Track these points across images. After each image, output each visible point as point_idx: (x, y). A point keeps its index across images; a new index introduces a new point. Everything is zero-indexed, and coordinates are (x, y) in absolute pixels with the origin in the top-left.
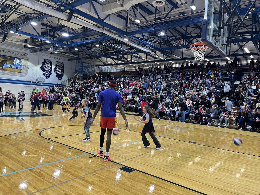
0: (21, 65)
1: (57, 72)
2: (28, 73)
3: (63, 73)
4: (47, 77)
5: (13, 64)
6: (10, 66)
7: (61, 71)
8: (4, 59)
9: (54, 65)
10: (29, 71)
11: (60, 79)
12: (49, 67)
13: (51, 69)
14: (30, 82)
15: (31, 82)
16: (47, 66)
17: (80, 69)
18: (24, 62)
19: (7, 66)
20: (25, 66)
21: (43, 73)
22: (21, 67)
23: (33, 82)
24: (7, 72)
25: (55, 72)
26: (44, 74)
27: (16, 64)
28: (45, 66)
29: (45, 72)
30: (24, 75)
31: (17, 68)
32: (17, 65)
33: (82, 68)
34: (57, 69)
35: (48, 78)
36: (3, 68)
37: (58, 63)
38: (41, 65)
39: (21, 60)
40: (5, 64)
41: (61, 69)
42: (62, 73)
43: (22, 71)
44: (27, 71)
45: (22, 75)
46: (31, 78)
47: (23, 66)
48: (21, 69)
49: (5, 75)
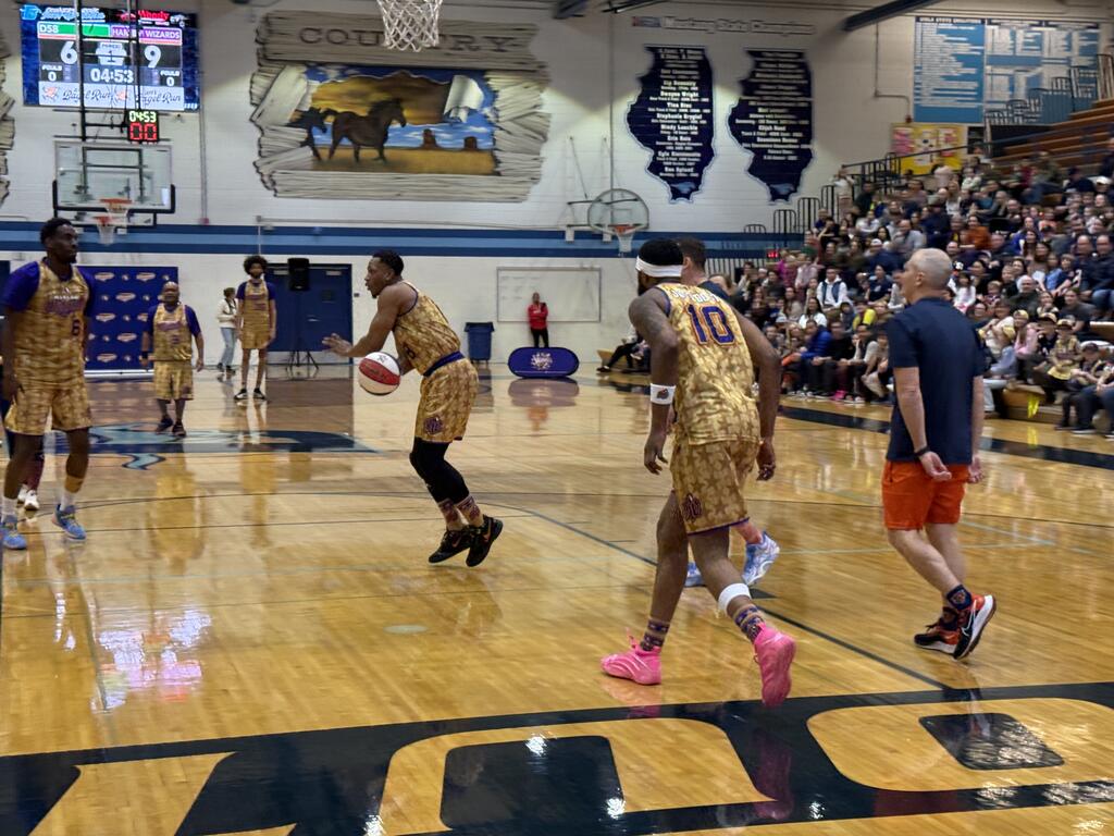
0: (492, 118)
1: (753, 140)
2: (547, 168)
3: (807, 138)
4: (683, 186)
5: (441, 118)
6: (427, 133)
7: (790, 129)
8: (383, 89)
9: (727, 86)
10: (552, 152)
11: (783, 189)
12: (695, 105)
13: (709, 118)
14: (561, 235)
15: (569, 236)
16: (679, 97)
17: (955, 85)
18: (512, 95)
19: (405, 136)
20: (521, 121)
21: (646, 155)
22: (498, 132)
23: (579, 235)
24: (411, 179)
25: (741, 140)
26: (656, 167)
27: (463, 115)
28: (663, 104)
29: (663, 149)
30: (519, 190)
31: (471, 144)
32: (470, 122)
33: (979, 78)
34: (754, 110)
35: (687, 196)
36: (387, 153)
37: (758, 64)
38: (632, 99)
39: (495, 82)
40: (396, 125)
41: (792, 110)
42: (801, 141)
43: (500, 162)
44: (535, 159)
45: (504, 190)
46: (570, 203)
47: (509, 126)
48: (494, 144)
49: (398, 202)
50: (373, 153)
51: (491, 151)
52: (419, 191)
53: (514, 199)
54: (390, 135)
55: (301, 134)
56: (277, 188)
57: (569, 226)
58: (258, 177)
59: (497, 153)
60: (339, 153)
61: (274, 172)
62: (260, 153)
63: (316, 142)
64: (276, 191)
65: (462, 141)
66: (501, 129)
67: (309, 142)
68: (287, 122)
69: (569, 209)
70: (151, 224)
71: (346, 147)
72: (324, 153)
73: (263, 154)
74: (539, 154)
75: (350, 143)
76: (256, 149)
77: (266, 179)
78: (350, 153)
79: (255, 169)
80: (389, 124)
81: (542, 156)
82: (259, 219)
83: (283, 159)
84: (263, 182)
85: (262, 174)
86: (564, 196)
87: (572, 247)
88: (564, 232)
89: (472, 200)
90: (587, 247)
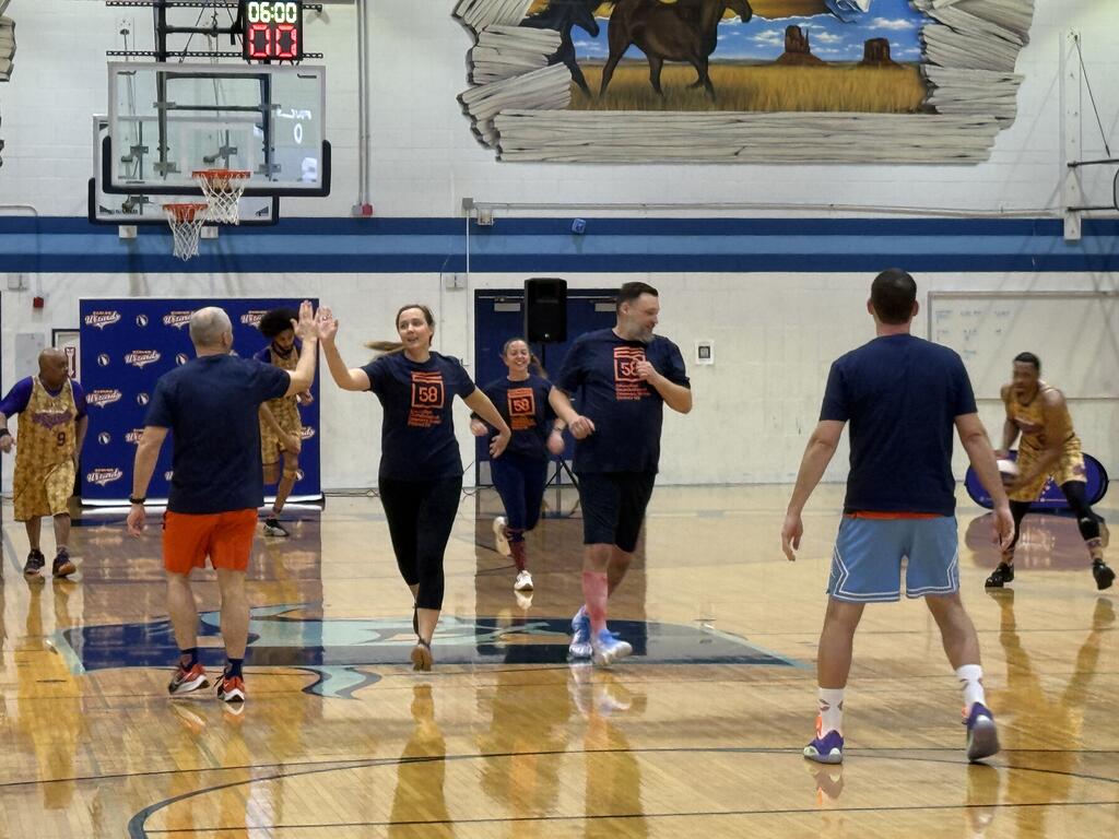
2: (1024, 96)
5: (821, 3)
6: (792, 34)
10: (1037, 66)
14: (1054, 227)
15: (1072, 230)
20: (977, 5)
23: (1091, 227)
24: (758, 123)
30: (972, 140)
31: (877, 53)
36: (714, 73)
40: (732, 19)
43: (936, 87)
44: (1005, 80)
45: (943, 141)
46: (1069, 165)
47: (955, 16)
48: (924, 53)
49: (734, 167)
50: (689, 73)
51: (919, 66)
52: (777, 145)
53: (963, 159)
54: (719, 38)
55: (549, 39)
56: (502, 143)
57: (1071, 210)
58: (467, 123)
59: (929, 70)
60: (622, 74)
61: (498, 113)
62: (471, 77)
63: (577, 56)
64: (500, 150)
65: (862, 47)
66: (938, 22)
67: (565, 54)
68: (524, 16)
69: (1072, 174)
70: (268, 217)
71: (636, 63)
72: (594, 77)
73: (476, 80)
74: (1012, 69)
75: (643, 56)
76: (465, 71)
77: (480, 126)
78: (643, 74)
79: (459, 109)
80: (720, 17)
81: (1017, 71)
82: (468, 204)
83: (515, 87)
84: (476, 131)
85: (473, 117)
86: (1063, 152)
87: (1078, 251)
88: (1061, 222)
89: (880, 161)
90: (1107, 250)
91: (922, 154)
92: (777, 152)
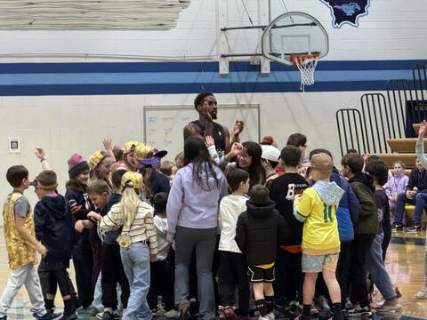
14: (213, 67)
15: (224, 68)
23: (234, 66)
30: (165, 15)
46: (222, 30)
49: (30, 31)
52: (54, 18)
53: (161, 26)
57: (223, 56)
69: (223, 35)
86: (217, 22)
87: (227, 81)
88: (218, 63)
89: (114, 28)
90: (243, 80)
91: (138, 23)
92: (54, 22)
